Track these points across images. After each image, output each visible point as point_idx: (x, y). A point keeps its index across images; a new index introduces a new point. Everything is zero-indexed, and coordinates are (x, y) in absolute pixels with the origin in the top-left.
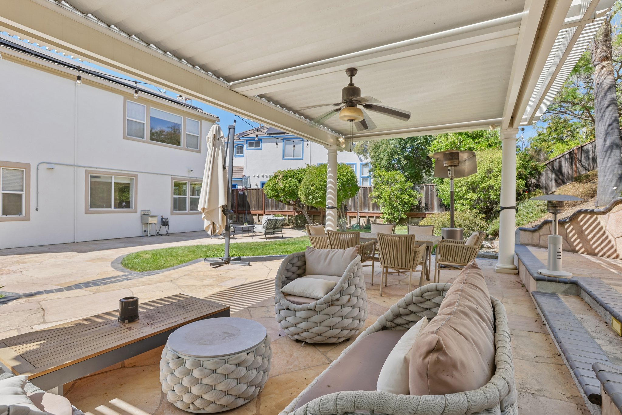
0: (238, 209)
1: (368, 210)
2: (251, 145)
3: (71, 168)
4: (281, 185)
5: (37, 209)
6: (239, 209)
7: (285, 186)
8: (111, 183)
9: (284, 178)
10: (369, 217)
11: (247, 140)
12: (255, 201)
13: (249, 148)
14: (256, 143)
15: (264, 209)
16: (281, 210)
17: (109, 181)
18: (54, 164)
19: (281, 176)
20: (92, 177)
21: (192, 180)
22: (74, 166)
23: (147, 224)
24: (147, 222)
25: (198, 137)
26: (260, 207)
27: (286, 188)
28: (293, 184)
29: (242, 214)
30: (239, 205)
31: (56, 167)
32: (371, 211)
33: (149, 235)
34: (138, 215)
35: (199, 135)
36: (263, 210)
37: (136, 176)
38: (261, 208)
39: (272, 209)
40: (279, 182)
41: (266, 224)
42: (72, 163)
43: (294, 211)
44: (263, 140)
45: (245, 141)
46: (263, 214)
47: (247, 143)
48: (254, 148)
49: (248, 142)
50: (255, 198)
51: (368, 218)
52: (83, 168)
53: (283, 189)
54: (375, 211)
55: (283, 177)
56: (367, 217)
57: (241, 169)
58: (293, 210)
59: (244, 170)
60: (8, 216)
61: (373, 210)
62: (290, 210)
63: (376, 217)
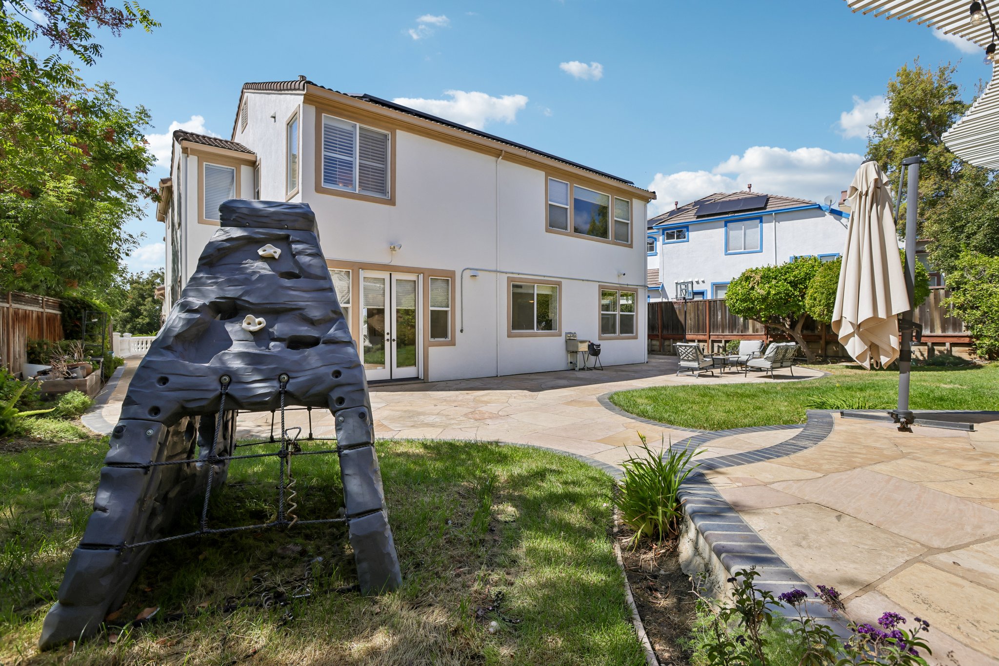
0: (662, 332)
1: (931, 332)
2: (670, 236)
3: (494, 274)
4: (760, 291)
5: (462, 331)
6: (665, 332)
7: (769, 293)
8: (533, 294)
9: (763, 280)
10: (934, 344)
11: (664, 230)
12: (693, 319)
13: (666, 241)
14: (677, 233)
15: (710, 332)
16: (740, 334)
17: (531, 292)
18: (477, 270)
19: (758, 278)
20: (514, 286)
21: (623, 289)
22: (496, 271)
23: (576, 352)
24: (575, 350)
25: (628, 224)
26: (701, 328)
27: (771, 296)
28: (782, 289)
29: (669, 339)
30: (665, 327)
31: (480, 273)
32: (938, 332)
33: (577, 369)
34: (562, 339)
35: (629, 222)
36: (707, 333)
37: (559, 284)
38: (704, 330)
39: (723, 332)
40: (756, 287)
41: (773, 353)
42: (494, 269)
43: (765, 335)
44: (690, 228)
45: (661, 231)
46: (707, 339)
47: (663, 234)
48: (675, 240)
49: (666, 232)
50: (692, 315)
51: (930, 346)
52: (504, 274)
53: (764, 299)
54: (950, 333)
55: (761, 278)
56: (930, 344)
57: (656, 273)
58: (763, 333)
59: (660, 274)
60: (437, 339)
61: (944, 329)
62: (757, 332)
63: (951, 344)
